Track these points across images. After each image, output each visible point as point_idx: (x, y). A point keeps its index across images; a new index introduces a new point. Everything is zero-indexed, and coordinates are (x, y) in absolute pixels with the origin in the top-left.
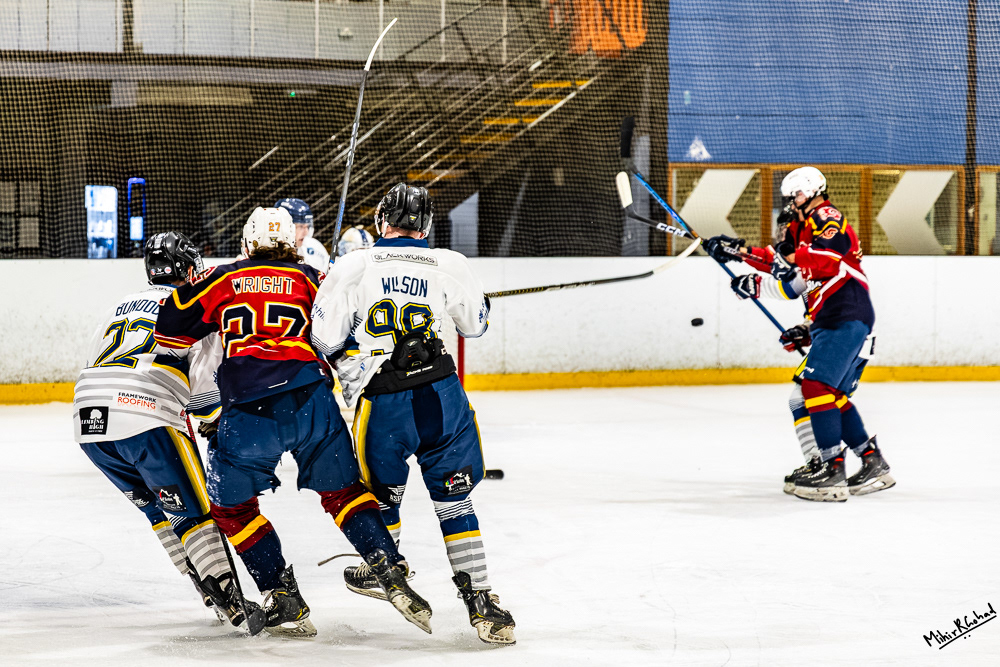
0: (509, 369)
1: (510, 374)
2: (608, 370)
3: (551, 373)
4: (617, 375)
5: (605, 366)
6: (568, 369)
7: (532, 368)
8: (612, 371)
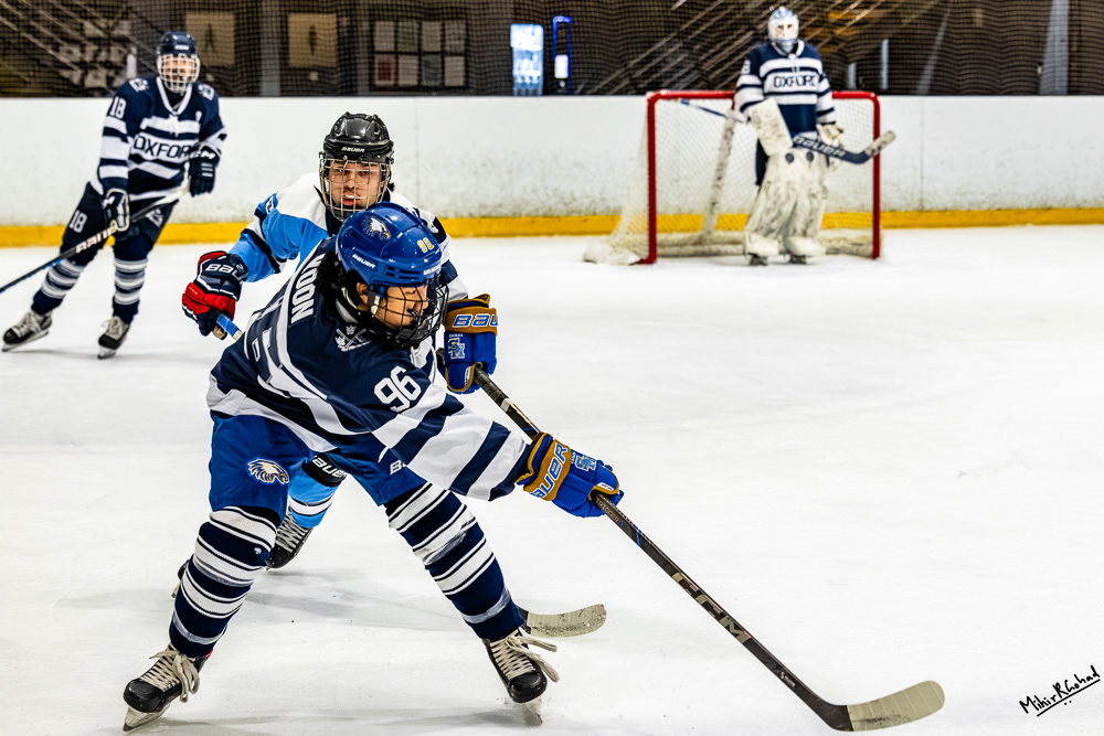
0: (927, 207)
1: (928, 211)
2: (1025, 207)
3: (969, 211)
4: (1034, 213)
5: (1023, 204)
6: (985, 207)
7: (950, 205)
8: (1029, 209)
